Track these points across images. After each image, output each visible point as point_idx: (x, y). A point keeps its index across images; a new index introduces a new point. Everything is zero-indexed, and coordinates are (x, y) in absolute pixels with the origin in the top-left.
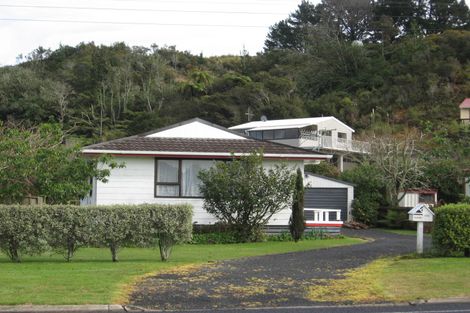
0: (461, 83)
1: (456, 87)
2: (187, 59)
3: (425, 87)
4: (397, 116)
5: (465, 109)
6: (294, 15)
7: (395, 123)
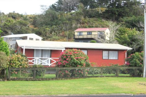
0: (84, 24)
1: (82, 25)
2: (18, 15)
3: (72, 25)
4: (61, 34)
5: (76, 32)
6: (56, 2)
7: (60, 36)
